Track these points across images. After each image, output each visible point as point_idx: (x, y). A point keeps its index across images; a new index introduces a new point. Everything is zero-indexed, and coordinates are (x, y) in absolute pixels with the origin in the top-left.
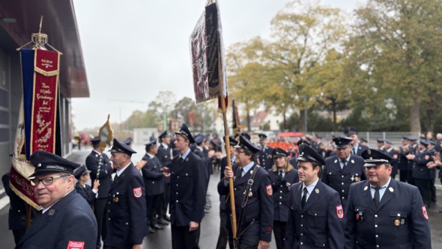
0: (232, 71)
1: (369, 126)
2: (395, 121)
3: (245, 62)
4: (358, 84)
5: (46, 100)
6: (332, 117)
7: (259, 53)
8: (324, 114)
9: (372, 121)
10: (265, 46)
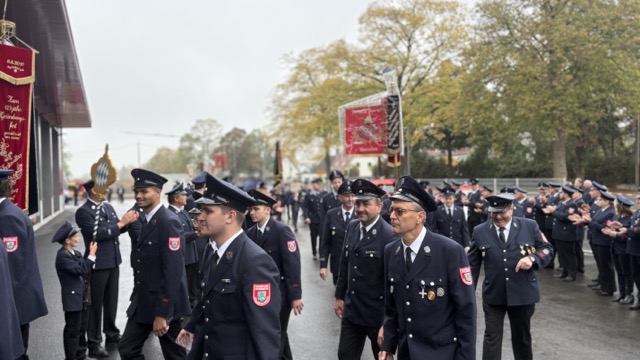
0: (304, 90)
1: (498, 170)
2: (533, 164)
3: (323, 78)
4: (482, 111)
5: (15, 122)
6: (446, 158)
7: (343, 64)
8: (435, 153)
9: (502, 163)
10: (351, 55)
